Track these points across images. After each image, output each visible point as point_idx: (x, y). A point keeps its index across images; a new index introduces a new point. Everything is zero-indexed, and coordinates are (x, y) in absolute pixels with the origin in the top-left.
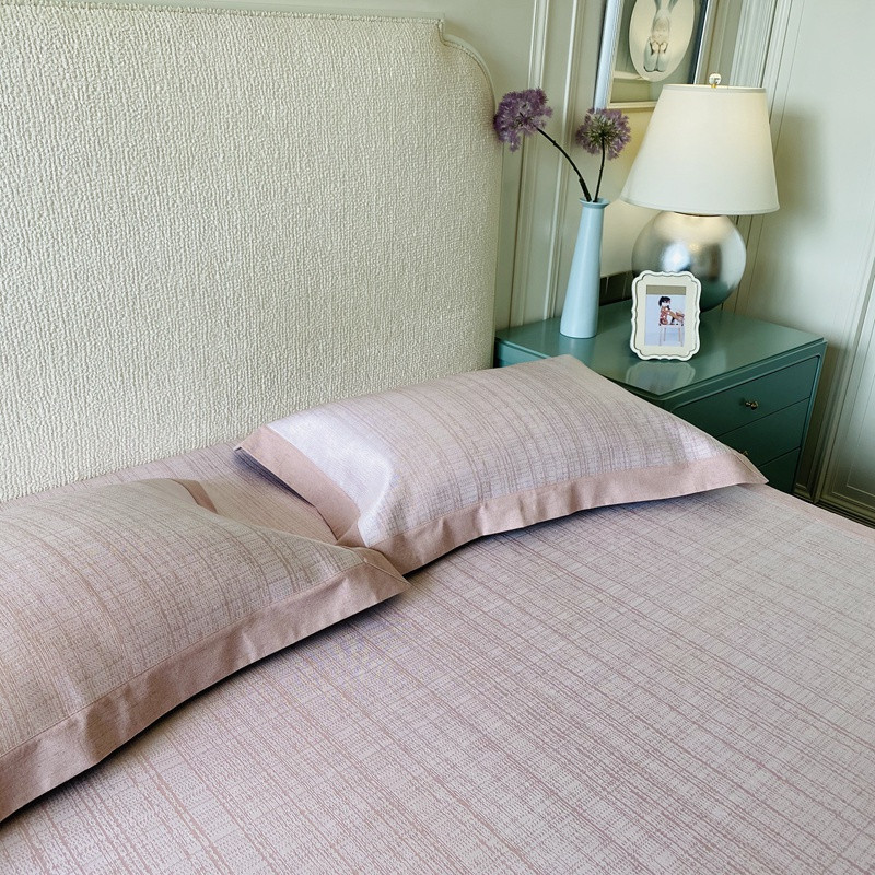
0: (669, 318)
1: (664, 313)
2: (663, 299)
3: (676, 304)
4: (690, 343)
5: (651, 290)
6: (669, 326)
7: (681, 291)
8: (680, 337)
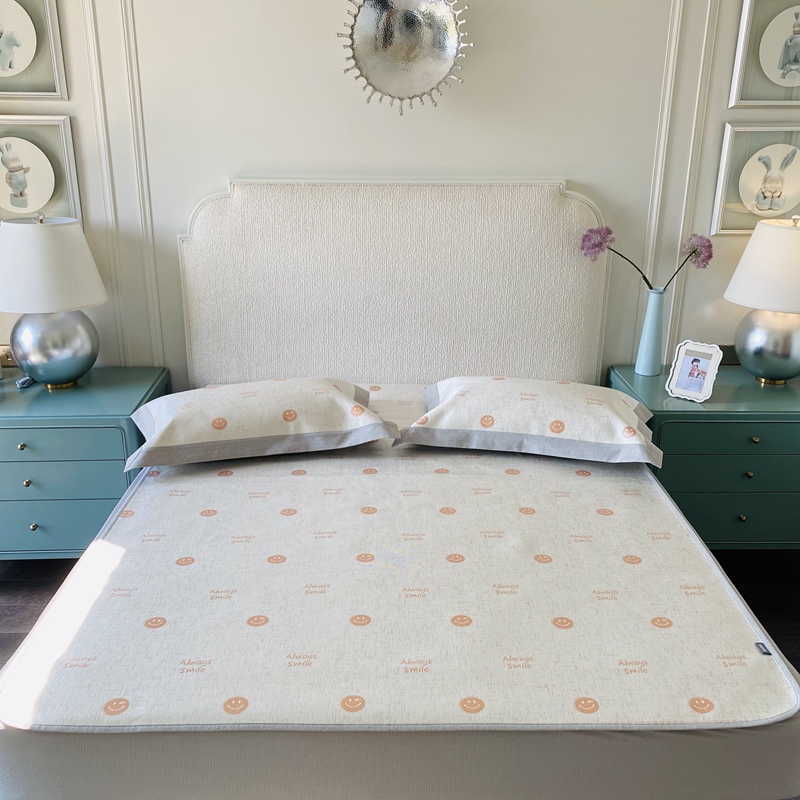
0: (696, 373)
1: (693, 369)
2: (695, 360)
3: (702, 365)
4: (706, 392)
5: (688, 352)
6: (694, 378)
7: (709, 356)
8: (700, 386)
